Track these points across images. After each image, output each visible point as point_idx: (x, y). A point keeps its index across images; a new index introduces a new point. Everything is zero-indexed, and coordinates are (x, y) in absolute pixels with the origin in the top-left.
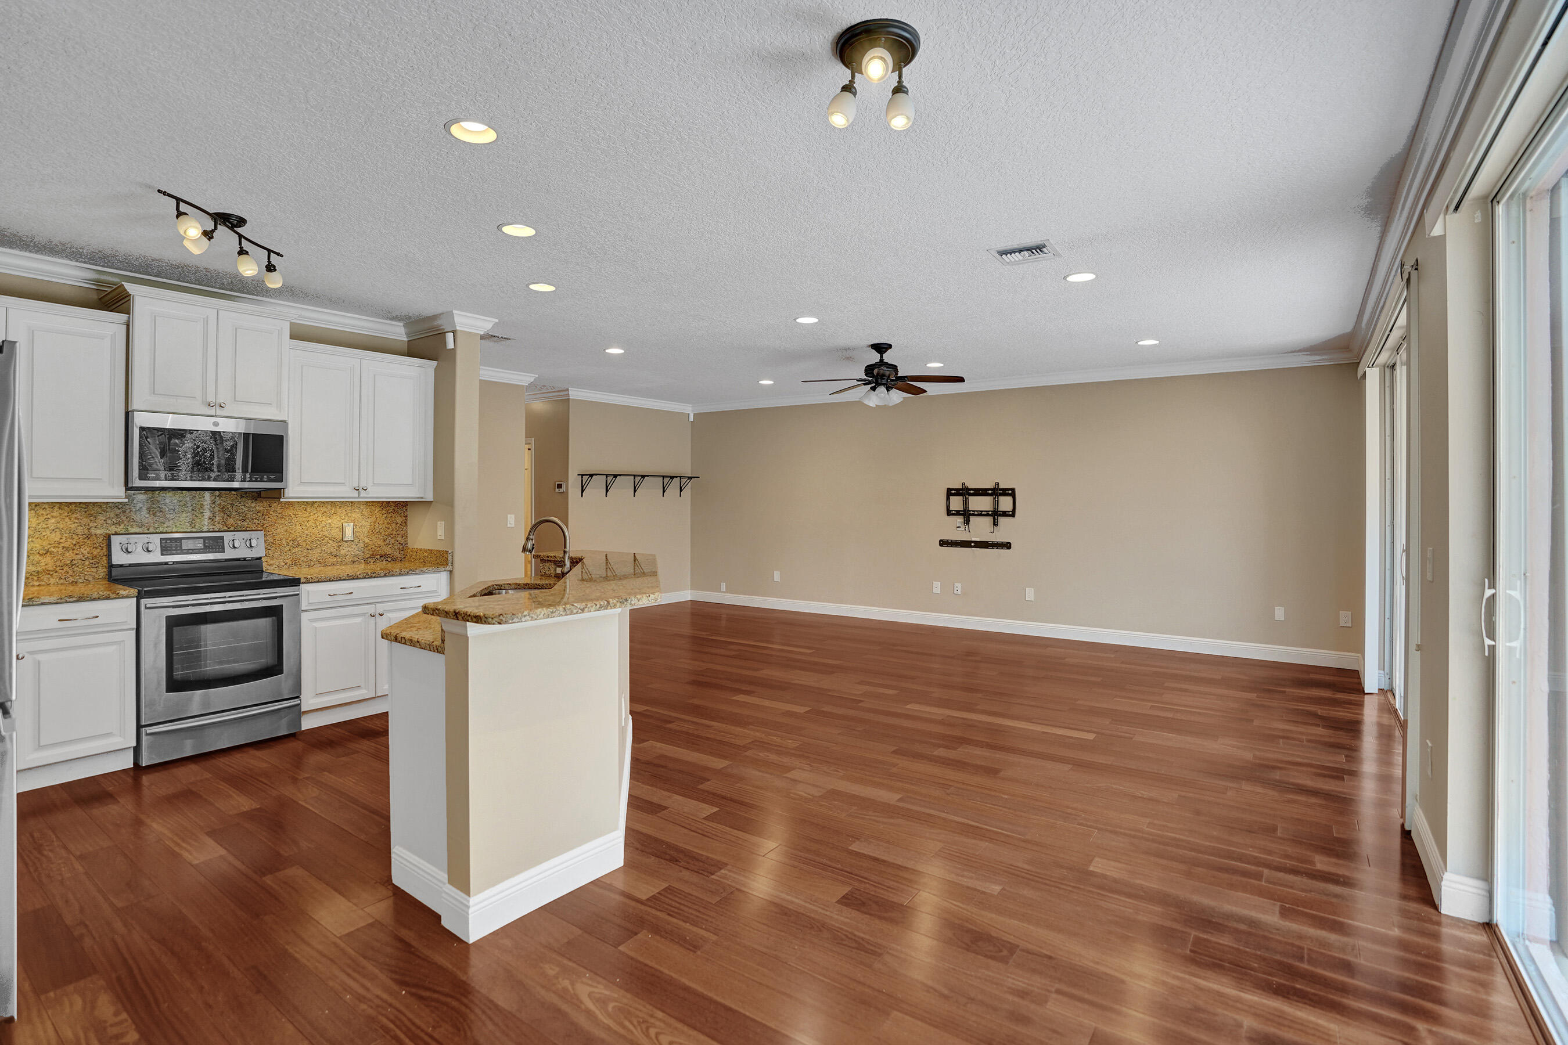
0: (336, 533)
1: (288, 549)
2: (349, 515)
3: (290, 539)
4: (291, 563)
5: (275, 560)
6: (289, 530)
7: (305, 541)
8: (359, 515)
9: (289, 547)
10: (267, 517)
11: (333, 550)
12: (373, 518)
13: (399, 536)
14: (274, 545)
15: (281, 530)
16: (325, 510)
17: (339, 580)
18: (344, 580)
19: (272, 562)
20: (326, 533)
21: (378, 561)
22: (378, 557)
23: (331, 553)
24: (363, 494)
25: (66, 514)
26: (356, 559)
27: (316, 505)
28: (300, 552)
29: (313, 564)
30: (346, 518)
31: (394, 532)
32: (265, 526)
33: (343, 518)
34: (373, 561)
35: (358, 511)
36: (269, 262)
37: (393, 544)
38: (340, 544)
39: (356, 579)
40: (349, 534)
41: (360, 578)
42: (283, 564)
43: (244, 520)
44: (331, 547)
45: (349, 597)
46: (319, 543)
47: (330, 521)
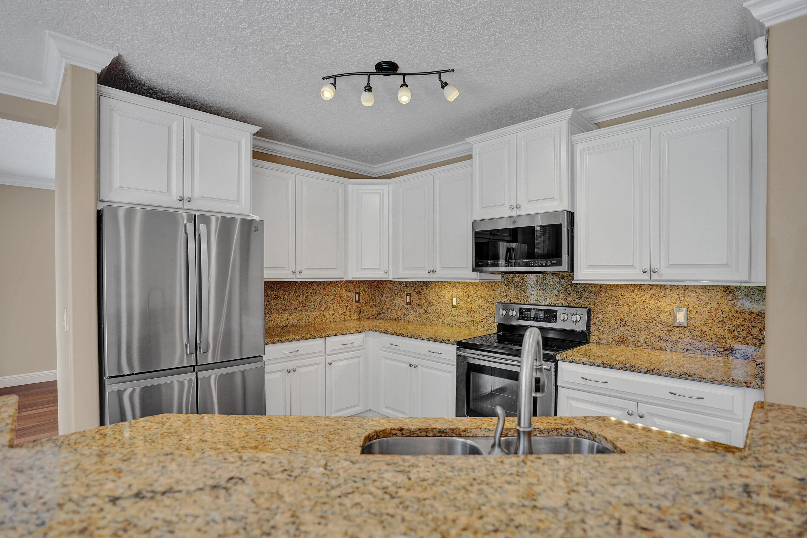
0: (665, 317)
1: (616, 327)
2: (682, 299)
3: (618, 318)
4: (618, 340)
5: (604, 336)
6: (617, 310)
7: (632, 321)
8: (695, 300)
9: (617, 325)
10: (598, 296)
11: (661, 334)
12: (714, 305)
13: (755, 329)
14: (604, 322)
15: (611, 309)
16: (654, 292)
17: (592, 365)
18: (598, 366)
19: (601, 337)
20: (654, 316)
21: (720, 355)
22: (721, 350)
23: (660, 337)
24: (655, 276)
25: (484, 289)
26: (690, 348)
27: (644, 288)
28: (627, 331)
29: (639, 344)
30: (678, 302)
31: (747, 324)
32: (596, 305)
33: (674, 301)
34: (713, 353)
35: (693, 295)
36: (441, 82)
37: (744, 338)
38: (670, 329)
39: (612, 368)
40: (680, 317)
41: (616, 369)
42: (611, 340)
43: (580, 299)
44: (660, 330)
45: (603, 385)
46: (646, 325)
47: (659, 304)
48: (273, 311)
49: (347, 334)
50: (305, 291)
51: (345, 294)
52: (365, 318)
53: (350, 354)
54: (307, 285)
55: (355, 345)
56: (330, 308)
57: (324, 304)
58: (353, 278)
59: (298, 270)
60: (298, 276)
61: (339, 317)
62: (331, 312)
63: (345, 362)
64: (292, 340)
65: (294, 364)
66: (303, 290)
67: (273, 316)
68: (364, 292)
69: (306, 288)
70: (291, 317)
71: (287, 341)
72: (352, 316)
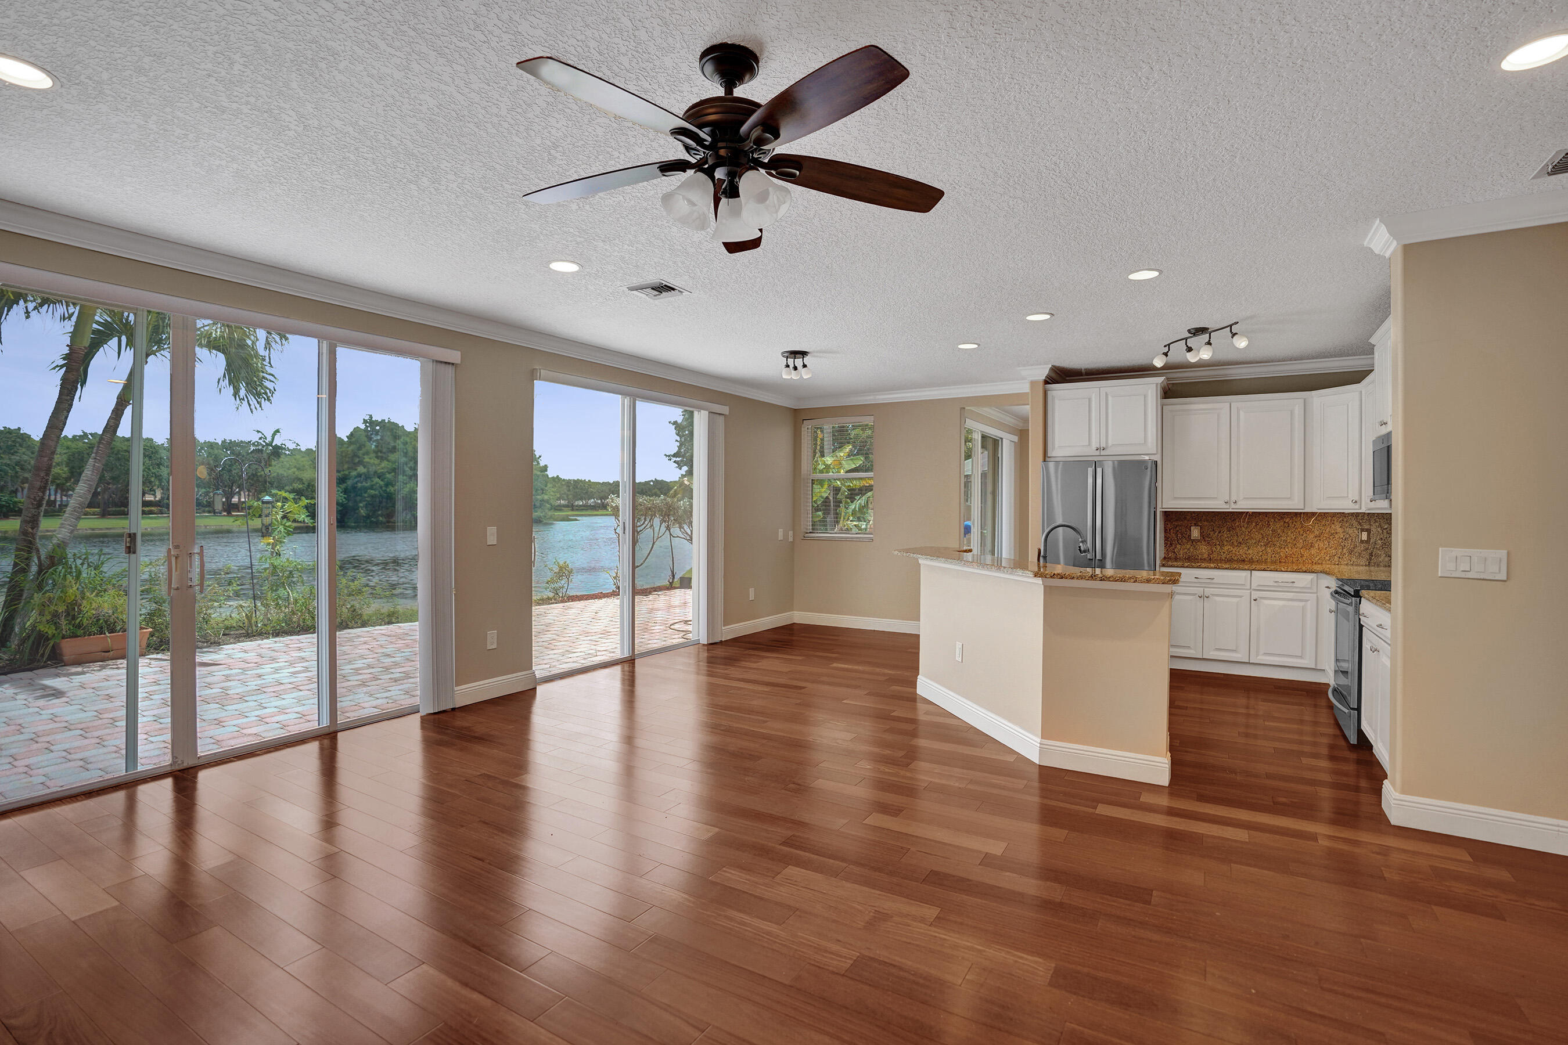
48: (1225, 544)
49: (1282, 571)
50: (1271, 523)
51: (1340, 530)
52: (1381, 564)
53: (1290, 595)
54: (1273, 517)
55: (1295, 585)
56: (1311, 546)
57: (1301, 541)
58: (1318, 509)
59: (1233, 499)
60: (1233, 506)
61: (1327, 558)
62: (1313, 551)
63: (1281, 603)
64: (1205, 568)
65: (1208, 591)
66: (1268, 522)
67: (1226, 548)
68: (1379, 529)
69: (1273, 520)
70: (1250, 551)
71: (1199, 567)
72: (1354, 559)
